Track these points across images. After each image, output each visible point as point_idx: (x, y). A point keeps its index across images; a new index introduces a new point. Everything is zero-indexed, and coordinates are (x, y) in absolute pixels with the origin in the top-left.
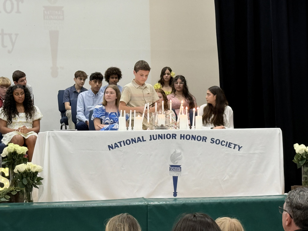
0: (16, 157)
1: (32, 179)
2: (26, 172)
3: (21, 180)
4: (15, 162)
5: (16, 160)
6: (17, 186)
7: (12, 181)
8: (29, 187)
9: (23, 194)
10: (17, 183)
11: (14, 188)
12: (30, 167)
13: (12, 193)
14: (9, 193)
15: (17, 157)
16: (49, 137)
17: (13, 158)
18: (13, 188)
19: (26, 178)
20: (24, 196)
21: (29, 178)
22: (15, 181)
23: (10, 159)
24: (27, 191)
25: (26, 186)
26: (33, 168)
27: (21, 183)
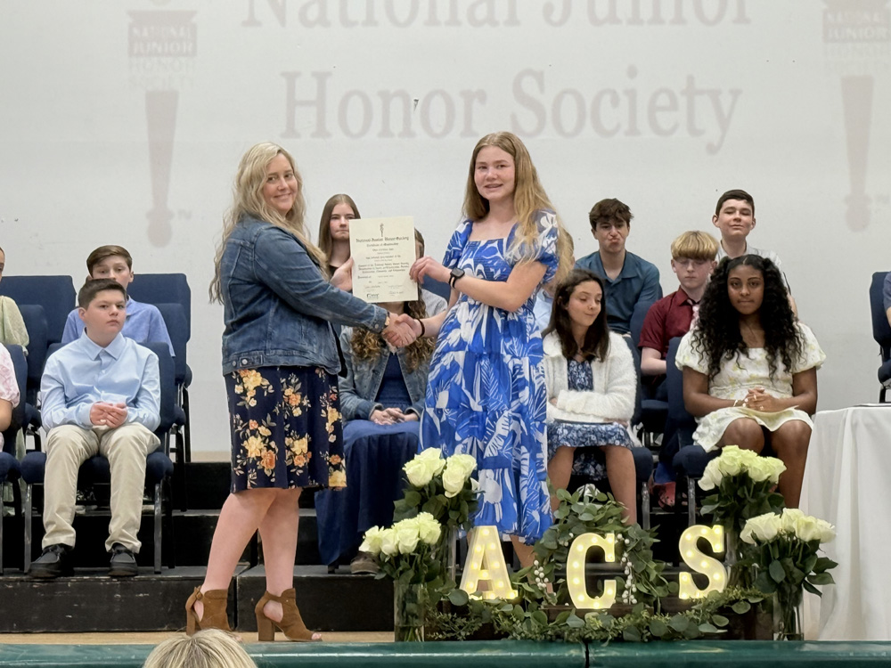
0: (746, 492)
1: (801, 562)
2: (781, 542)
3: (765, 568)
4: (744, 506)
5: (746, 502)
6: (750, 587)
7: (733, 568)
8: (789, 591)
9: (771, 612)
10: (749, 574)
11: (742, 594)
12: (795, 526)
13: (734, 607)
14: (724, 609)
15: (749, 491)
16: (854, 427)
17: (736, 496)
18: (736, 592)
19: (779, 559)
20: (772, 617)
21: (789, 561)
22: (745, 569)
23: (726, 499)
24: (783, 604)
25: (779, 587)
26: (802, 530)
27: (764, 575)
